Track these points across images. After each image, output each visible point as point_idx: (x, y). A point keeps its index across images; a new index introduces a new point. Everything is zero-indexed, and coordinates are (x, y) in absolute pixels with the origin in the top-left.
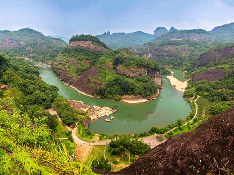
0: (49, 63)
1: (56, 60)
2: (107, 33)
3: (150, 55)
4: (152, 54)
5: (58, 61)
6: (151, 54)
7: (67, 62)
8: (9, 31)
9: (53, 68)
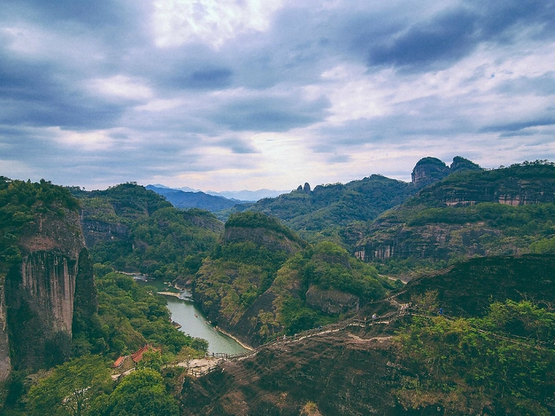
0: (187, 283)
1: (200, 275)
2: (303, 187)
3: (389, 250)
4: (393, 248)
5: (203, 279)
6: (391, 249)
7: (222, 282)
8: (82, 189)
9: (195, 296)
